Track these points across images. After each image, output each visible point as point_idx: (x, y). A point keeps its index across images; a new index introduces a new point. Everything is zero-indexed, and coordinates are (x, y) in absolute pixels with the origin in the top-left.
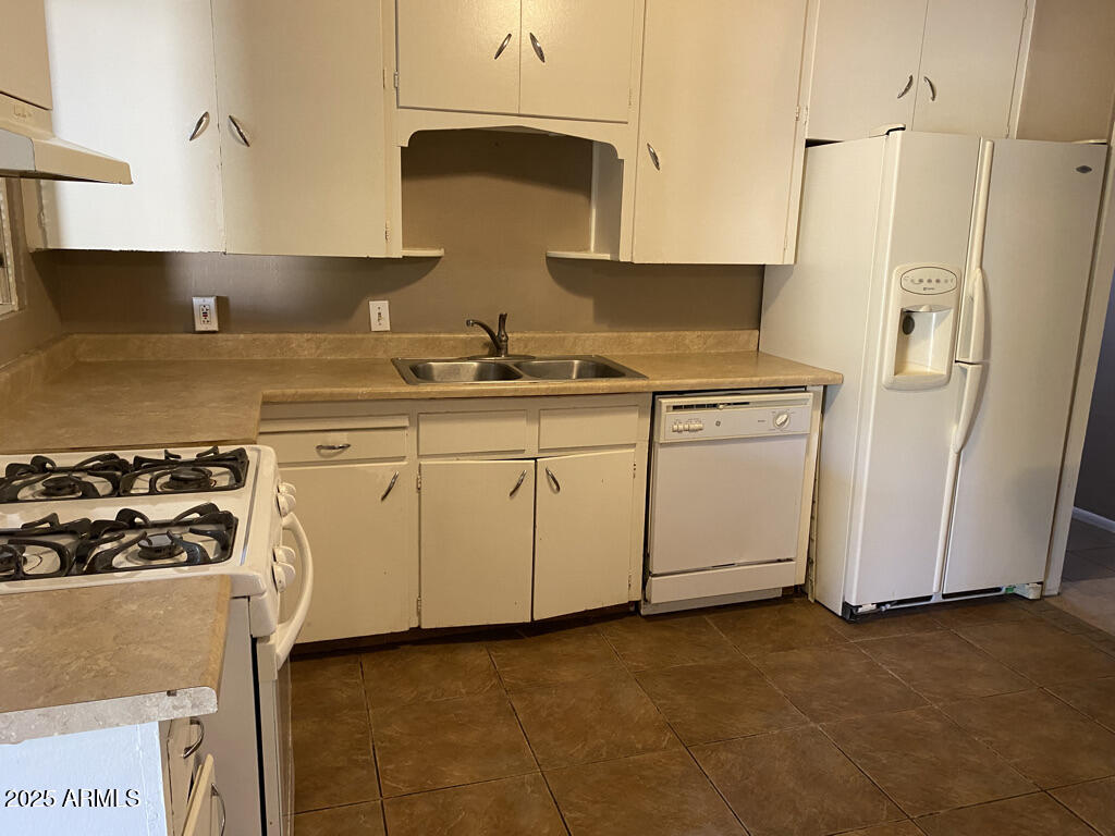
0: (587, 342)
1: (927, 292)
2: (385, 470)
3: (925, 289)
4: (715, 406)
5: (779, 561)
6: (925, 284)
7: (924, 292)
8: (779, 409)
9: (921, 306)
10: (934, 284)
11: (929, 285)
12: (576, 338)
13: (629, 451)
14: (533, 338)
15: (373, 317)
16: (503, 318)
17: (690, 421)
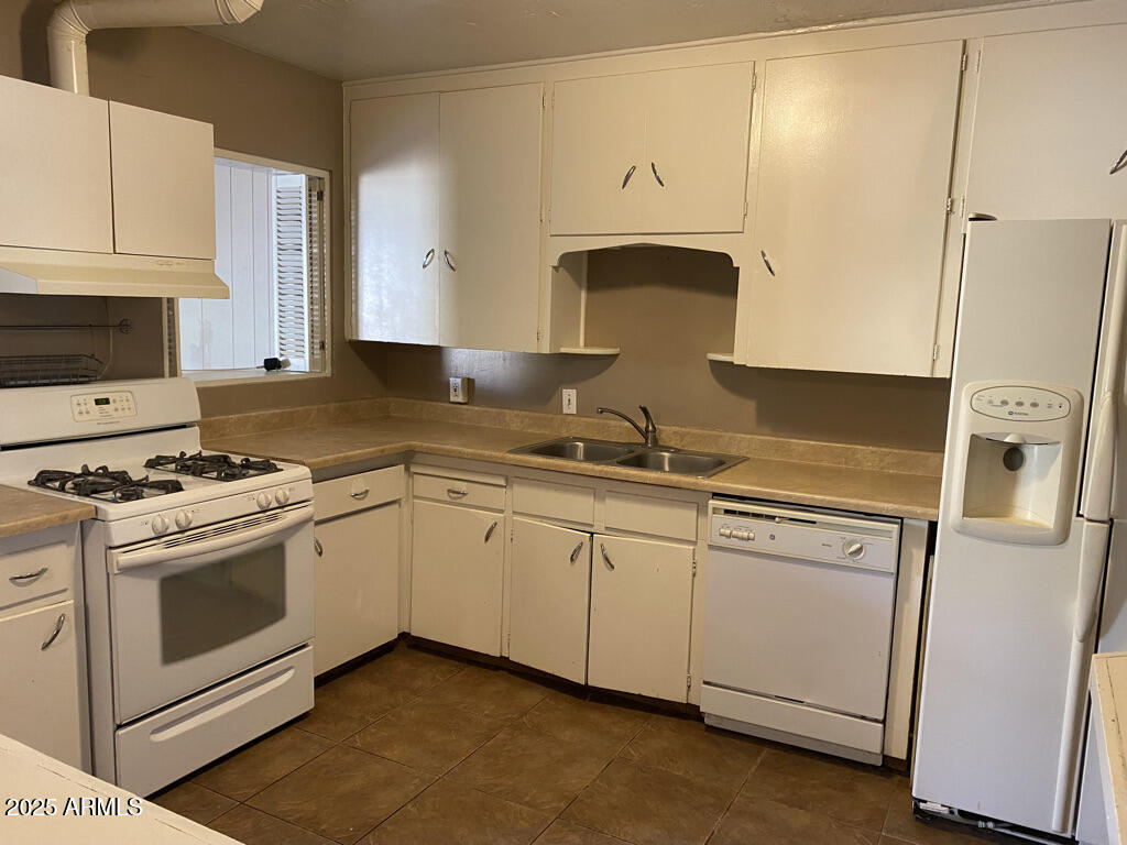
0: (742, 443)
1: (1014, 417)
2: (489, 518)
3: (1011, 413)
4: (773, 518)
5: (863, 718)
6: (1012, 407)
7: (1010, 417)
8: (849, 536)
9: (1008, 434)
10: (1026, 408)
11: (1019, 409)
12: (730, 438)
13: (686, 547)
14: (688, 433)
15: (565, 402)
16: (645, 410)
17: (739, 528)
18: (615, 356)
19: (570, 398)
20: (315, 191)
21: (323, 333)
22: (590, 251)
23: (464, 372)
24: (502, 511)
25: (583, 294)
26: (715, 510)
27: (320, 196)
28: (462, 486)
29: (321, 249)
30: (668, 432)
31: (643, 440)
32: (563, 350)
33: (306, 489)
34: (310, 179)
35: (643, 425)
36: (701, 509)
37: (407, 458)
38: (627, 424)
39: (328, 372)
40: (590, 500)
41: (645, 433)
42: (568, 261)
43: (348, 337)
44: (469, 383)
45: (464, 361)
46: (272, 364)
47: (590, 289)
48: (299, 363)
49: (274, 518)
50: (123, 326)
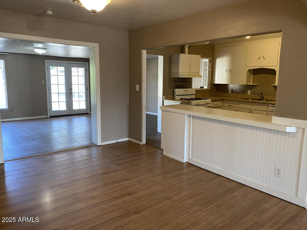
2: (235, 109)
13: (266, 112)
14: (269, 97)
15: (248, 93)
16: (261, 93)
17: (274, 108)
18: (257, 85)
19: (249, 92)
20: (210, 61)
21: (209, 83)
22: (253, 69)
23: (231, 88)
24: (237, 108)
25: (252, 76)
26: (270, 106)
27: (210, 62)
28: (231, 104)
29: (210, 70)
30: (265, 97)
31: (261, 98)
32: (248, 84)
33: (210, 102)
34: (209, 60)
35: (261, 96)
36: (268, 107)
37: (222, 100)
38: (259, 96)
39: (210, 89)
40: (251, 106)
41: (261, 97)
42: (249, 71)
43: (213, 83)
44: (232, 90)
45: (231, 86)
46: (201, 87)
47: (253, 74)
48: (206, 87)
49: (207, 105)
50: (187, 81)
